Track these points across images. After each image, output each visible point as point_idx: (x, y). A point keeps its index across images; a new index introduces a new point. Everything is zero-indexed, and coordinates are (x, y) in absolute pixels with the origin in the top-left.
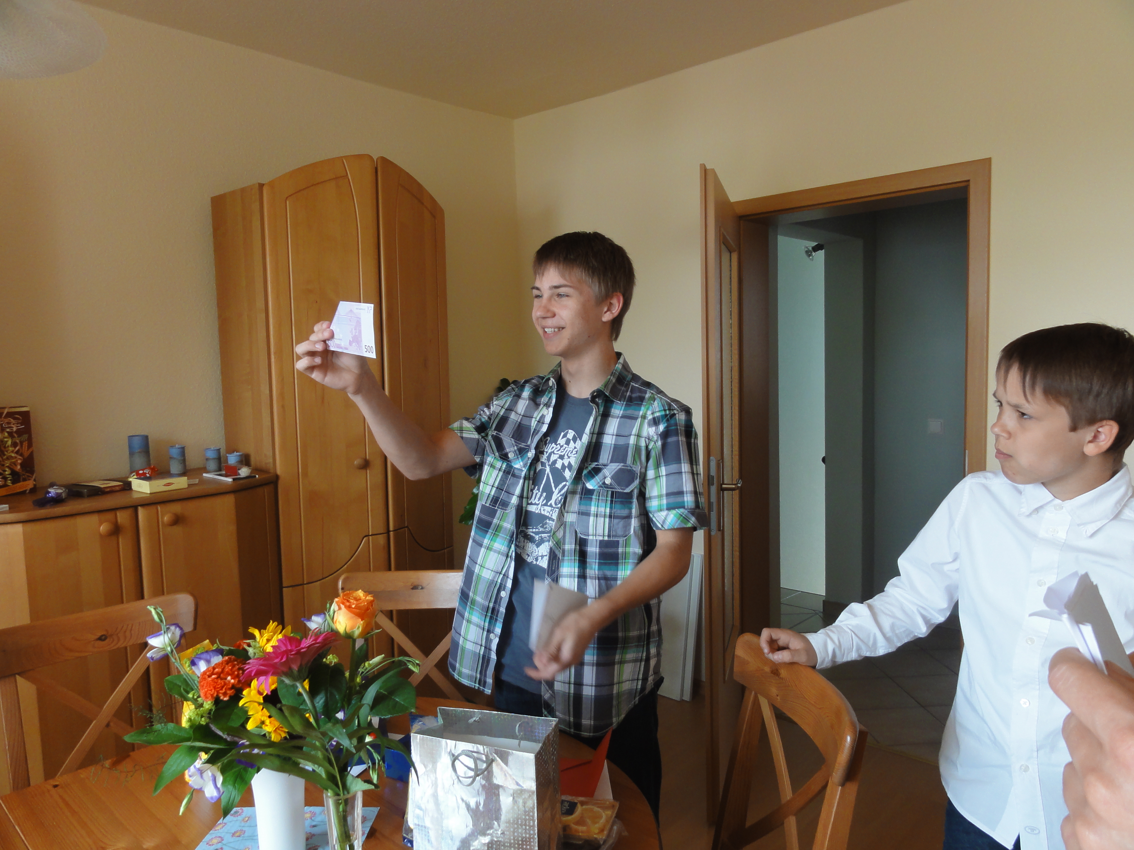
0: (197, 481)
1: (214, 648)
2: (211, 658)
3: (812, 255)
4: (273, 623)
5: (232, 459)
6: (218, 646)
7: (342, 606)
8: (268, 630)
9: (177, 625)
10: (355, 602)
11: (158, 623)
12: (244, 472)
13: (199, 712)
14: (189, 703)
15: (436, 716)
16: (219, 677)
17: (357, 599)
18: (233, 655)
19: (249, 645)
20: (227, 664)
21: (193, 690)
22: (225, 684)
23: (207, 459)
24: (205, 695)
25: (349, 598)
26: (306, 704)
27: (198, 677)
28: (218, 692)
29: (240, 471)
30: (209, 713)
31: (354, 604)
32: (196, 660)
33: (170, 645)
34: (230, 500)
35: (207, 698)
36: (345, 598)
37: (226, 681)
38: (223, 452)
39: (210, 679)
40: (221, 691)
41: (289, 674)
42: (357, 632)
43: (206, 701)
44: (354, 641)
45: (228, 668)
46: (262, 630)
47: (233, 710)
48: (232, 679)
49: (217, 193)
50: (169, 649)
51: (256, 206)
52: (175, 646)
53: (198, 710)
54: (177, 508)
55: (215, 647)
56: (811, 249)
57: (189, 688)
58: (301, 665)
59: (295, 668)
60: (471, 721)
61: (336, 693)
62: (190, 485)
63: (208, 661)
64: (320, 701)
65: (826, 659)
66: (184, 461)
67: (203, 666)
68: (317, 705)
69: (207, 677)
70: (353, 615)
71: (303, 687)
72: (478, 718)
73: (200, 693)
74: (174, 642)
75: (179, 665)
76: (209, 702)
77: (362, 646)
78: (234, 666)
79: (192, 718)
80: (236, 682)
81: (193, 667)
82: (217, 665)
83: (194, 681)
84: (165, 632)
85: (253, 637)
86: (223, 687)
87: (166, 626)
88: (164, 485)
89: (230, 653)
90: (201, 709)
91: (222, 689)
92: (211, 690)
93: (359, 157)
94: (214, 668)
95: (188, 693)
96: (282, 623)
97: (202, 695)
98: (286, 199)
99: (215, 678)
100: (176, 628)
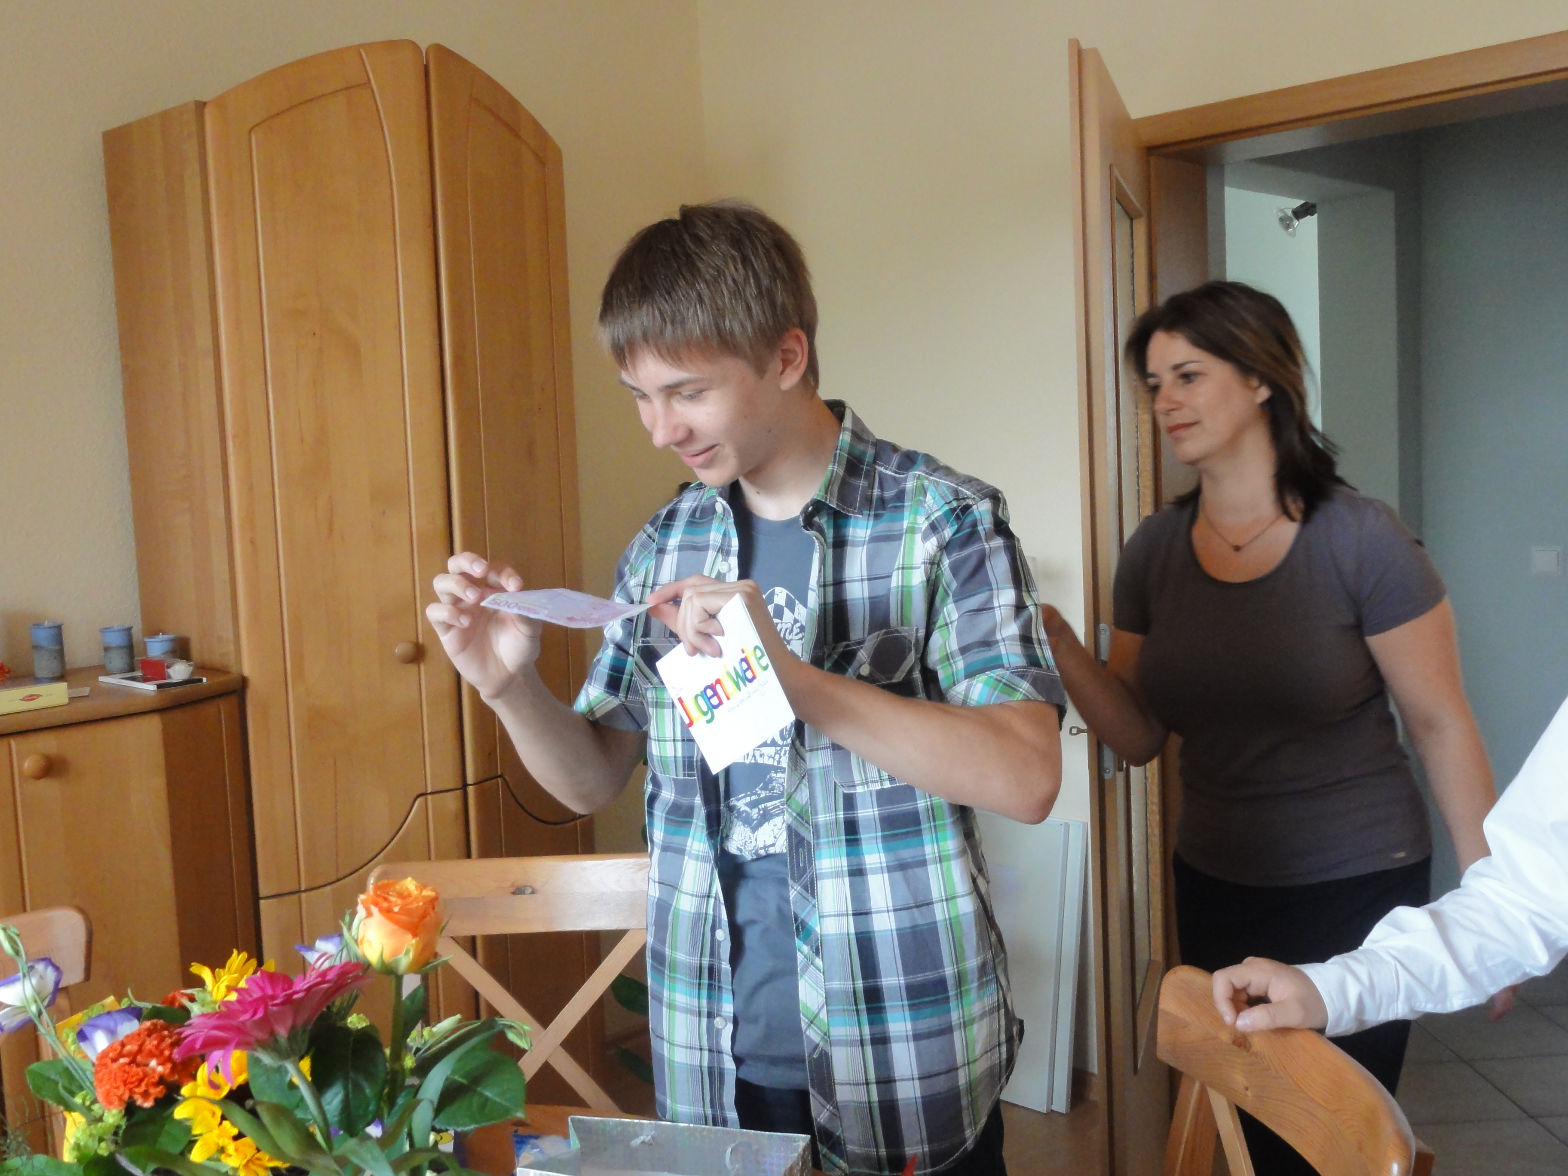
0: (86, 691)
1: (123, 1007)
2: (116, 1025)
3: (1294, 226)
4: (239, 954)
5: (156, 648)
6: (132, 1003)
7: (374, 910)
8: (229, 969)
9: (48, 961)
10: (399, 901)
11: (12, 960)
12: (179, 671)
13: (94, 1132)
14: (76, 1115)
15: (566, 1136)
16: (133, 1062)
17: (404, 895)
18: (160, 1018)
19: (192, 999)
20: (149, 1035)
21: (81, 1088)
22: (145, 1075)
23: (107, 649)
24: (107, 1095)
25: (388, 894)
26: (307, 1108)
27: (93, 1065)
28: (131, 1091)
29: (170, 671)
30: (116, 1134)
31: (396, 905)
32: (87, 1031)
33: (36, 1001)
34: (152, 726)
35: (110, 1103)
36: (378, 893)
37: (147, 1069)
38: (137, 632)
39: (115, 1066)
40: (137, 1090)
41: (271, 1044)
42: (405, 961)
43: (109, 1110)
44: (399, 979)
45: (151, 1043)
46: (217, 969)
47: (163, 1127)
48: (159, 1064)
49: (114, 123)
50: (34, 1008)
51: (190, 148)
52: (46, 1002)
53: (92, 1127)
54: (49, 743)
55: (125, 1003)
56: (1290, 213)
57: (73, 1084)
58: (293, 1027)
59: (282, 1033)
60: (637, 1142)
61: (365, 1084)
62: (72, 699)
63: (112, 1032)
64: (334, 1099)
65: (1346, 1014)
66: (61, 653)
67: (101, 1041)
68: (326, 1108)
69: (110, 1061)
70: (396, 927)
71: (300, 1072)
72: (650, 1137)
73: (96, 1094)
74: (43, 995)
75: (53, 1041)
76: (115, 1111)
77: (415, 991)
78: (162, 1039)
79: (82, 1143)
80: (168, 1071)
81: (82, 1044)
82: (130, 1038)
83: (84, 1071)
84: (24, 976)
85: (199, 983)
86: (141, 1081)
87: (27, 962)
88: (24, 700)
89: (155, 1013)
90: (100, 1124)
91: (138, 1086)
92: (118, 1088)
93: (391, 45)
94: (123, 1045)
95: (73, 1094)
96: (257, 954)
97: (100, 1098)
98: (250, 132)
99: (125, 1064)
100: (46, 967)
